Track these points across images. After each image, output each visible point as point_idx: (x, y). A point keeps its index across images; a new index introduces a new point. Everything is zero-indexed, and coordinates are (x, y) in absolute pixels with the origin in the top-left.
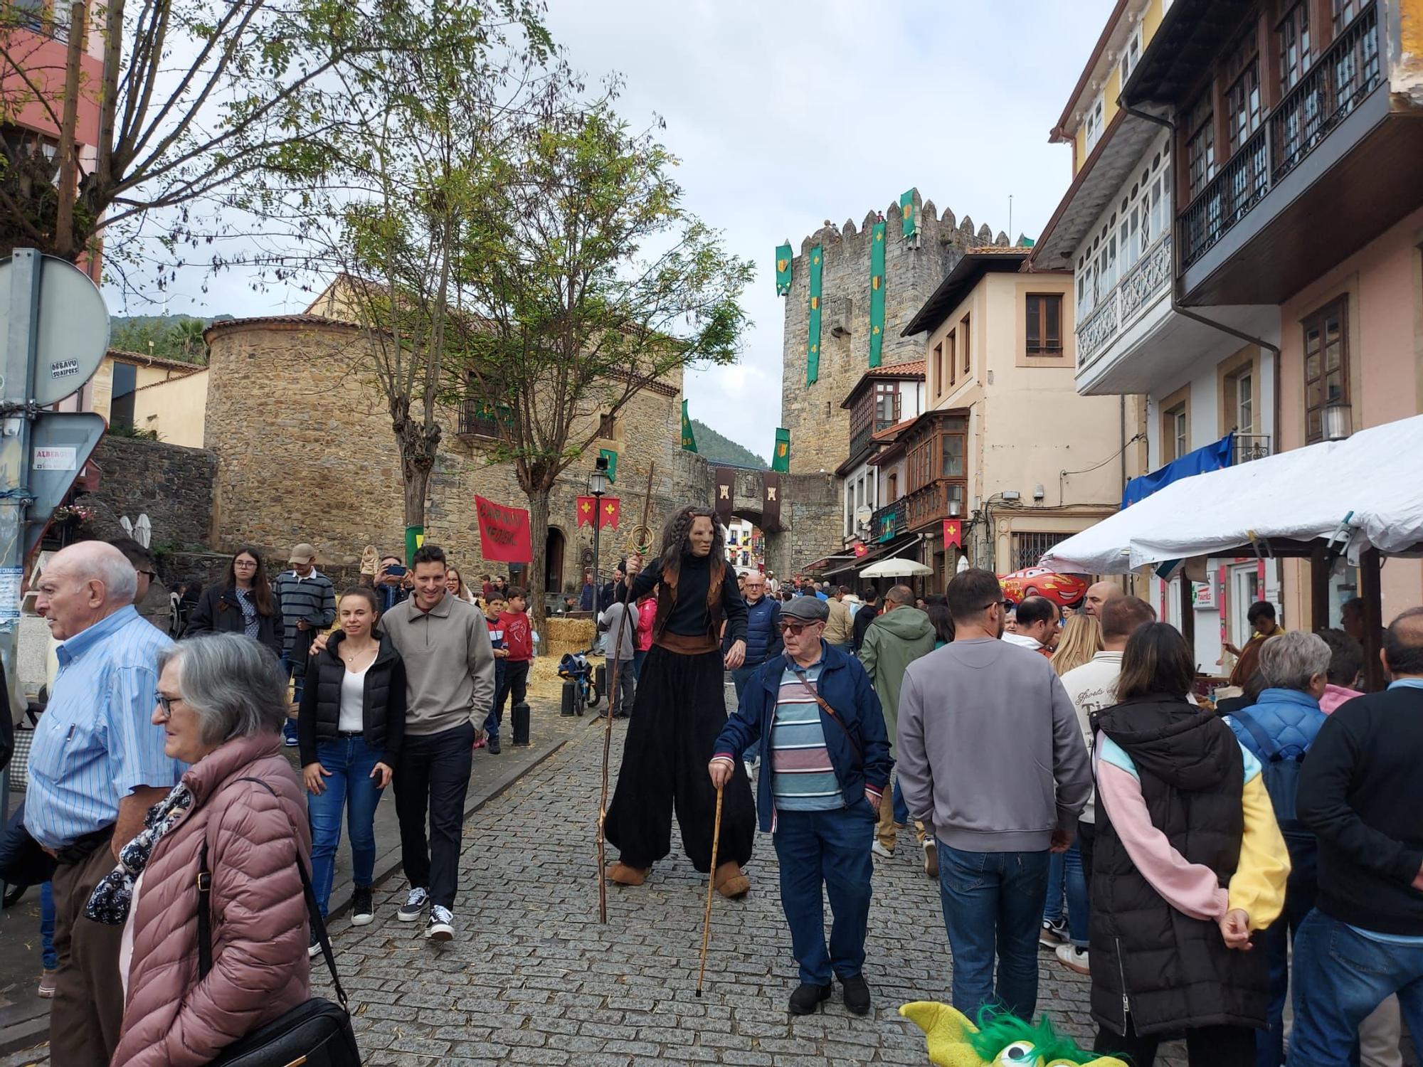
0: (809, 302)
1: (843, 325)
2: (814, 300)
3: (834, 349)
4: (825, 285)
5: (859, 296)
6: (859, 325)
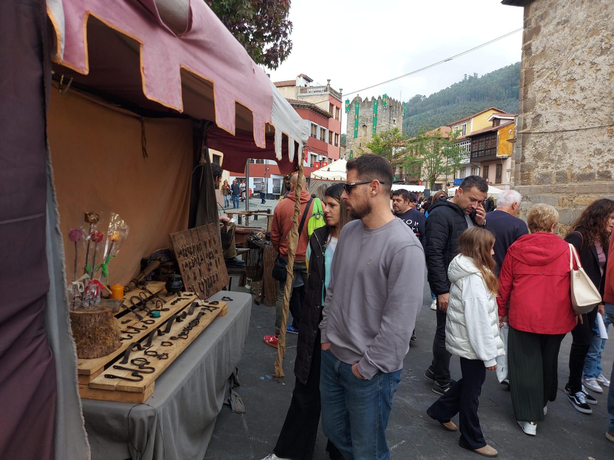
0: (355, 116)
1: (366, 124)
2: (356, 116)
3: (362, 130)
4: (359, 113)
5: (369, 118)
6: (370, 125)
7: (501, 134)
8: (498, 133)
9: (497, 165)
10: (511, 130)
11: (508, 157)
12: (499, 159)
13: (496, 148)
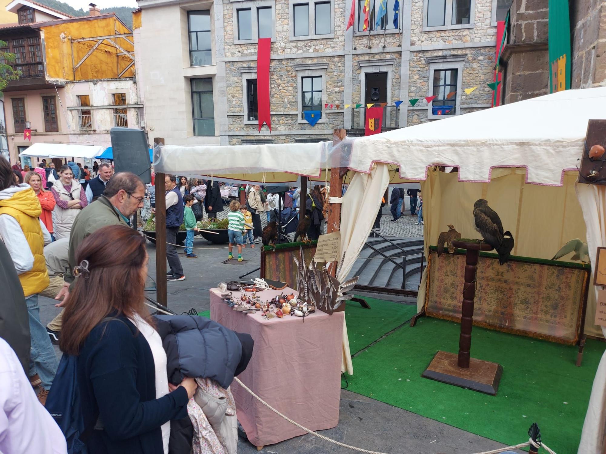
7: (47, 38)
8: (42, 35)
9: (43, 97)
10: (62, 35)
11: (67, 83)
12: (51, 87)
13: (41, 63)
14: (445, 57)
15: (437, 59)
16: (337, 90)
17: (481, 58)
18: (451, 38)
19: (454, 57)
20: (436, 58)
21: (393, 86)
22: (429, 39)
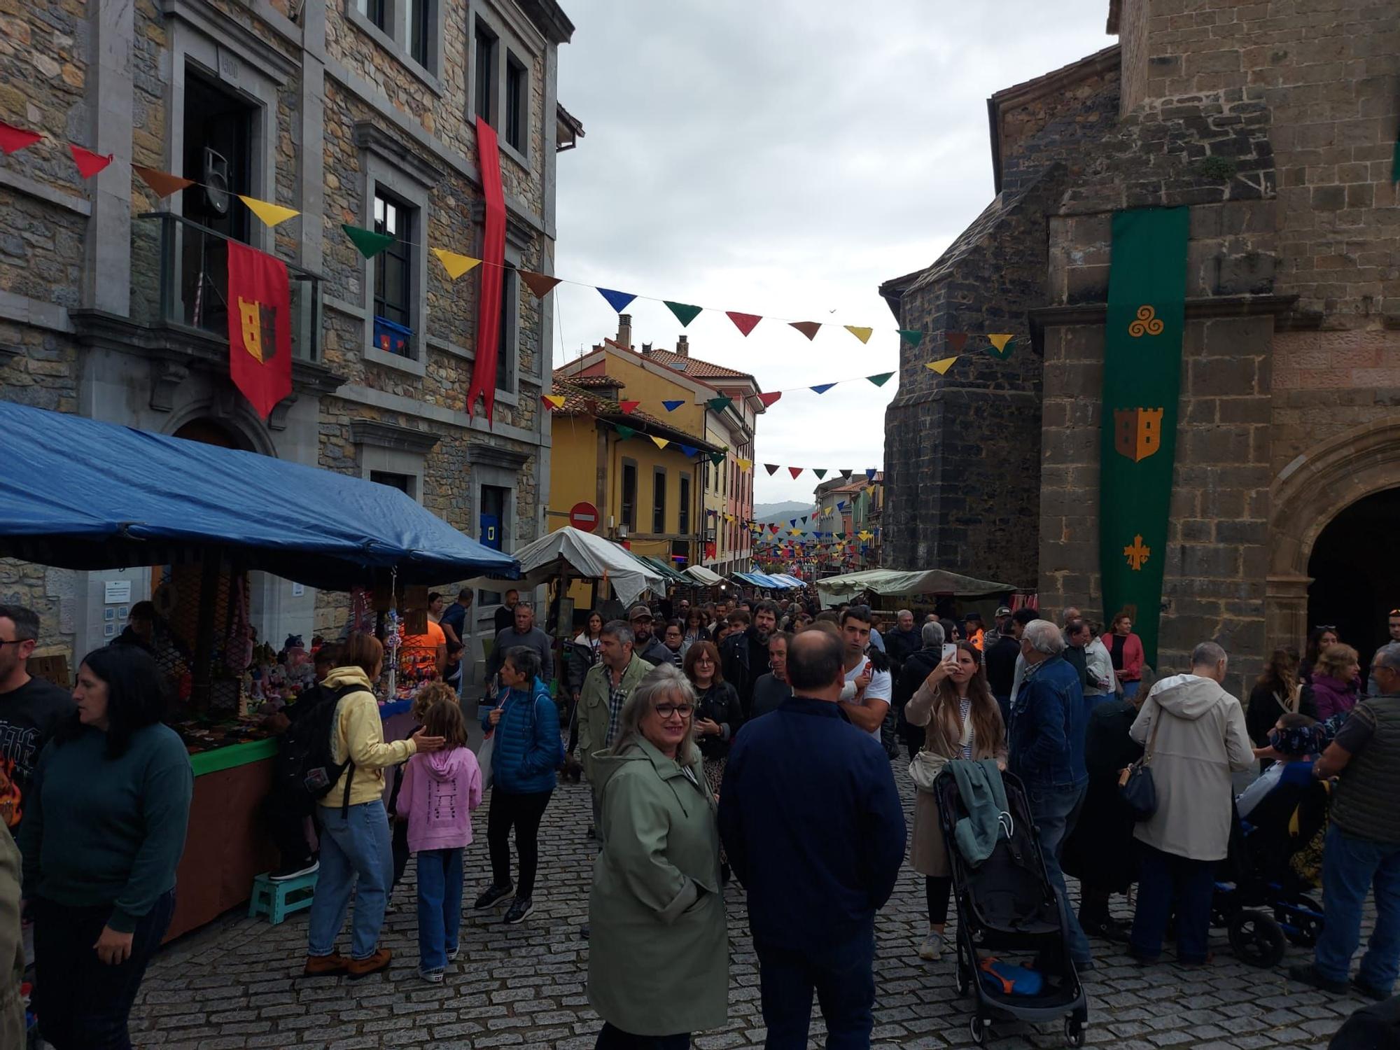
14: (403, 153)
15: (386, 147)
16: (47, 66)
17: (452, 202)
18: (403, 97)
19: (421, 166)
20: (388, 143)
21: (277, 181)
22: (359, 57)
